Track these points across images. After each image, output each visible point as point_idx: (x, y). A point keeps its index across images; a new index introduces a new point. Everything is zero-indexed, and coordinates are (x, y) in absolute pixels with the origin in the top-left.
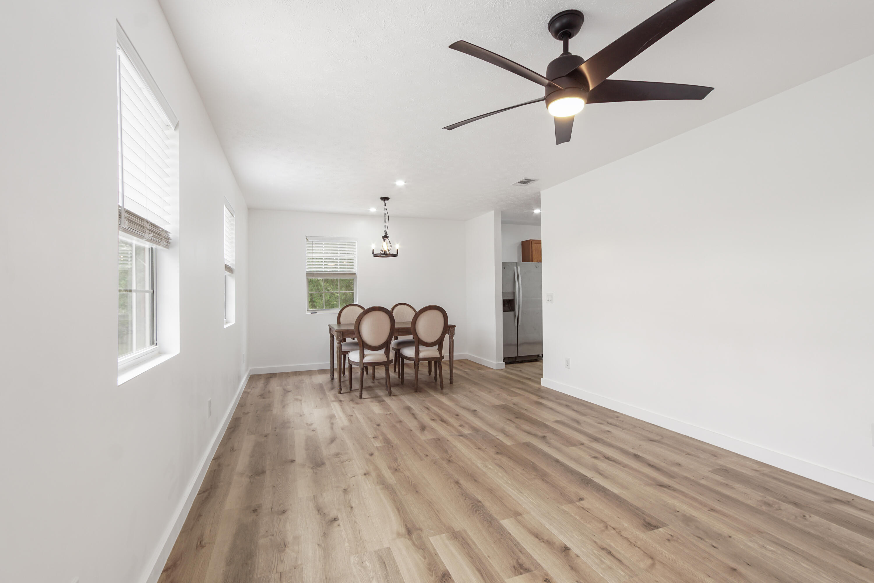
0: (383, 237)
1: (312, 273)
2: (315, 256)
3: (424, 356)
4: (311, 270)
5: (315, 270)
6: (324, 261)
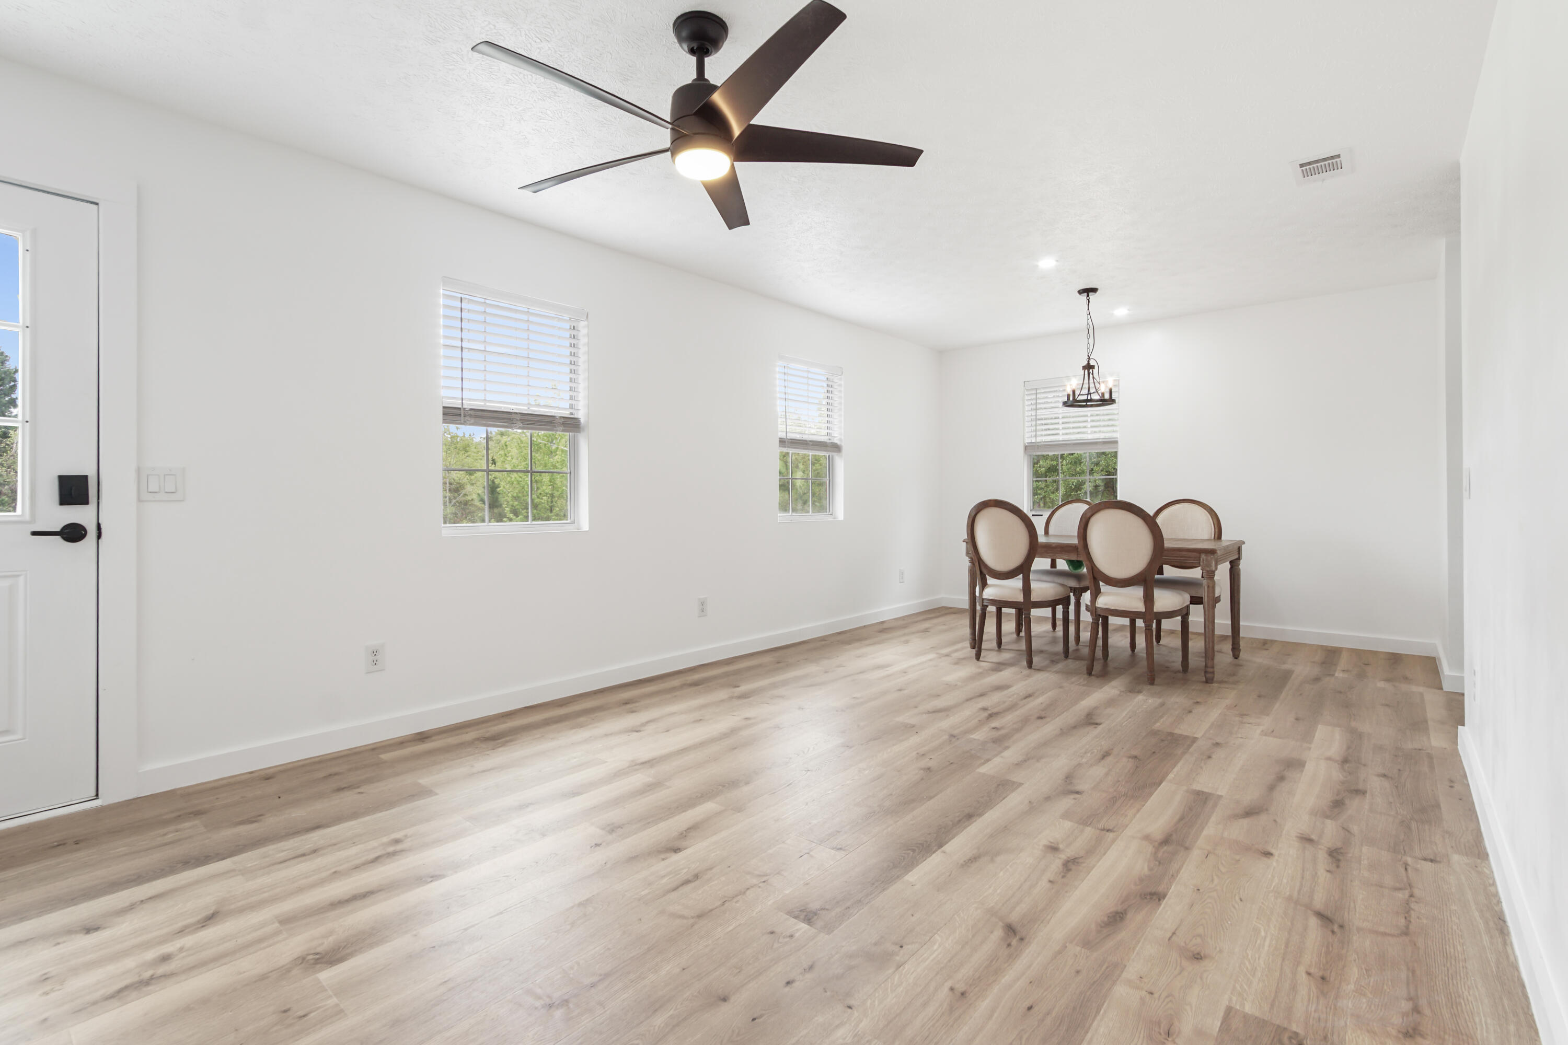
0: (1084, 368)
1: (1034, 444)
2: (1040, 414)
3: (1105, 604)
4: (1034, 440)
5: (1039, 439)
6: (1061, 421)
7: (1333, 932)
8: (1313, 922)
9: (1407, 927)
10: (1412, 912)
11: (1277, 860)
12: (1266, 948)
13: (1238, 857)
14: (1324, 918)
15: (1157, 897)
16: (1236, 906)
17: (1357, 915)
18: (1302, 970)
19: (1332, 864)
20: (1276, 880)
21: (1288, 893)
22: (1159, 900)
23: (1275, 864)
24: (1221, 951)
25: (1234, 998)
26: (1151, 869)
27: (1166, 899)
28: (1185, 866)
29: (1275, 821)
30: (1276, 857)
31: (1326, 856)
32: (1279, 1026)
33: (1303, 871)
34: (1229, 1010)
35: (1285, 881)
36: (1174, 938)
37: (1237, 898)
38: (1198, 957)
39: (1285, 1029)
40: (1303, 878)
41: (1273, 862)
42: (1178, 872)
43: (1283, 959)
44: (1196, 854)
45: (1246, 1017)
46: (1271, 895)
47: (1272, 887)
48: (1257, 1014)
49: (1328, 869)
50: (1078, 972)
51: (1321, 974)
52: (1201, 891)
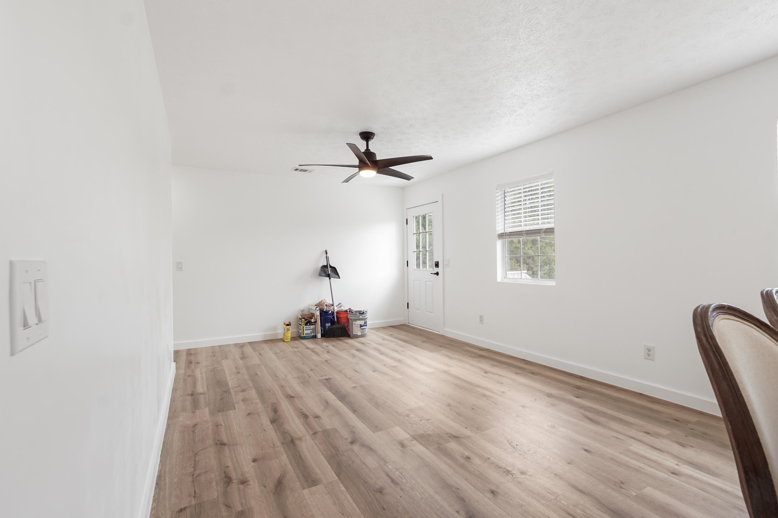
7: (219, 441)
8: (225, 441)
9: (195, 457)
10: (193, 466)
11: (249, 460)
12: (235, 425)
13: (264, 451)
14: (223, 444)
15: (273, 421)
16: (250, 432)
17: (212, 451)
18: (223, 425)
19: (228, 473)
20: (244, 449)
21: (238, 446)
22: (271, 421)
23: (249, 457)
24: (245, 418)
25: (235, 411)
26: (284, 428)
27: (270, 423)
28: (276, 436)
29: (265, 487)
30: (250, 461)
31: (232, 476)
32: (224, 412)
33: (237, 461)
34: (235, 409)
35: (241, 451)
36: (258, 415)
37: (252, 435)
38: (249, 414)
39: (222, 412)
40: (236, 457)
41: (250, 458)
42: (276, 433)
43: (229, 425)
44: (278, 443)
45: (231, 410)
46: (242, 443)
47: (244, 446)
48: (229, 411)
49: (228, 468)
50: (269, 399)
51: (218, 427)
52: (263, 431)
